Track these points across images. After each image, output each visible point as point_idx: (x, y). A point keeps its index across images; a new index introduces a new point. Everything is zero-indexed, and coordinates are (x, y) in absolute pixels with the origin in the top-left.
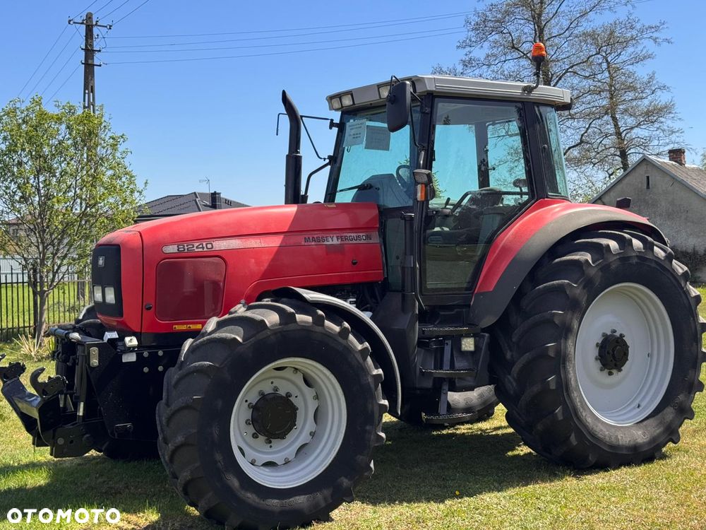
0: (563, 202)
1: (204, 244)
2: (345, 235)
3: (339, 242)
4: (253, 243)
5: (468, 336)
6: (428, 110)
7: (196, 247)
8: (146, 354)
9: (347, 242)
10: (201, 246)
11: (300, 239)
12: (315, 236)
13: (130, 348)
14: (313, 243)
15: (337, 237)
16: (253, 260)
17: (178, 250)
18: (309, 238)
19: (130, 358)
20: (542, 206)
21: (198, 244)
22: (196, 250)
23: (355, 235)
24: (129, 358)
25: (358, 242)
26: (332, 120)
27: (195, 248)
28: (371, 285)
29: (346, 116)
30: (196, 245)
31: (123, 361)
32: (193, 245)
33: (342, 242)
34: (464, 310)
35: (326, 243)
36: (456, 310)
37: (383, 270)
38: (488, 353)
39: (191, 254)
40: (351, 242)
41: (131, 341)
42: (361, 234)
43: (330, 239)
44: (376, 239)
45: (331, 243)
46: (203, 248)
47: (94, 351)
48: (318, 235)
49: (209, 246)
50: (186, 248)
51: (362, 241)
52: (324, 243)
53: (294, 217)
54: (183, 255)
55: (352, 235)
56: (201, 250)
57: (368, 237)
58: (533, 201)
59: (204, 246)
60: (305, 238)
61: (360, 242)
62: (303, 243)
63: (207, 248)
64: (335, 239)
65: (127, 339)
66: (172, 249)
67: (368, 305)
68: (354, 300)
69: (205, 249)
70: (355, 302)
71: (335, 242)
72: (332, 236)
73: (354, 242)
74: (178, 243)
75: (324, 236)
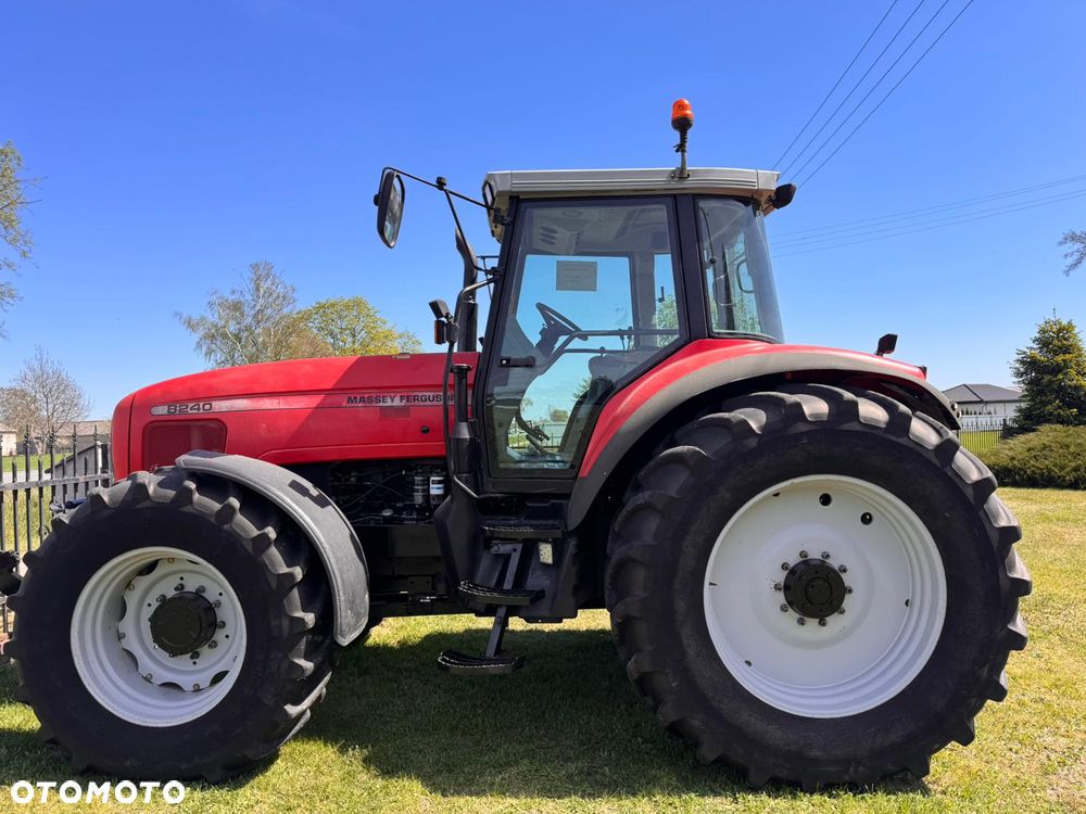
1: (201, 404)
2: (417, 394)
3: (403, 403)
4: (268, 404)
5: (548, 541)
7: (192, 410)
9: (416, 403)
10: (197, 407)
11: (341, 400)
12: (366, 396)
14: (360, 405)
15: (401, 397)
16: (264, 425)
17: (168, 411)
18: (355, 398)
21: (193, 404)
22: (191, 412)
23: (431, 394)
25: (435, 403)
27: (189, 409)
30: (191, 405)
32: (187, 406)
33: (408, 404)
34: (564, 502)
35: (381, 404)
36: (552, 501)
39: (181, 417)
40: (422, 404)
43: (389, 400)
45: (389, 404)
46: (199, 409)
48: (372, 395)
49: (207, 407)
50: (178, 409)
52: (379, 405)
53: (346, 372)
54: (174, 417)
55: (427, 394)
56: (196, 411)
58: (681, 343)
59: (201, 406)
60: (350, 398)
61: (438, 403)
62: (344, 404)
63: (204, 409)
64: (397, 399)
66: (162, 410)
69: (202, 411)
70: (439, 482)
71: (397, 402)
72: (393, 395)
73: (428, 403)
74: (171, 402)
75: (382, 395)
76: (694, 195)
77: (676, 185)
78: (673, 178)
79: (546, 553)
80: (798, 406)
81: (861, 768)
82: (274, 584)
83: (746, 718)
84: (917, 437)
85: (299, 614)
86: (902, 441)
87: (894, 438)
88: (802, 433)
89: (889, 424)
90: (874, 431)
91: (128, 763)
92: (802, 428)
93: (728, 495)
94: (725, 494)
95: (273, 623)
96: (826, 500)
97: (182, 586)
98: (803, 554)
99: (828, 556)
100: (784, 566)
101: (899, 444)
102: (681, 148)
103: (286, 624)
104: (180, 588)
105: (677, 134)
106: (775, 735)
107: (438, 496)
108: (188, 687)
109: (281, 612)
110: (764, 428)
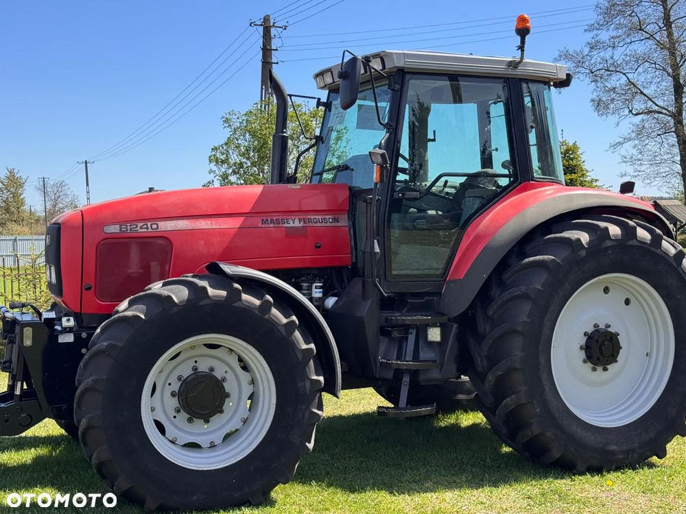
0: (552, 185)
1: (149, 224)
2: (309, 217)
3: (302, 224)
4: (203, 224)
5: (434, 326)
6: (397, 87)
7: (141, 229)
8: (84, 335)
9: (311, 224)
10: (145, 226)
11: (257, 221)
12: (274, 218)
13: (66, 328)
14: (271, 226)
15: (299, 219)
16: (202, 242)
17: (120, 230)
18: (267, 220)
19: (69, 338)
20: (525, 189)
21: (142, 224)
22: (140, 230)
23: (320, 217)
24: (66, 338)
25: (323, 224)
26: (319, 99)
27: (139, 228)
28: (339, 270)
29: (332, 95)
30: (140, 225)
31: (59, 341)
32: (137, 226)
33: (305, 225)
34: (435, 298)
35: (286, 225)
36: (426, 298)
37: (352, 254)
38: (457, 343)
39: (134, 235)
40: (314, 225)
41: (68, 322)
42: (328, 217)
43: (291, 222)
44: (344, 222)
45: (291, 225)
46: (147, 228)
47: (28, 331)
48: (278, 217)
49: (154, 226)
50: (129, 228)
51: (329, 224)
52: (284, 225)
54: (126, 235)
55: (317, 217)
56: (145, 230)
57: (336, 220)
58: (516, 184)
59: (149, 226)
60: (263, 220)
61: (327, 225)
62: (260, 225)
63: (152, 228)
64: (297, 221)
65: (64, 319)
66: (113, 229)
67: (336, 291)
68: (321, 284)
69: (150, 230)
70: (321, 287)
71: (297, 224)
72: (293, 218)
73: (319, 224)
74: (121, 223)
75: (285, 218)
76: (520, 79)
77: (510, 72)
78: (509, 66)
79: (434, 334)
80: (607, 229)
81: (635, 455)
82: (300, 356)
83: (574, 429)
84: (665, 249)
85: (315, 377)
86: (658, 251)
87: (653, 249)
88: (609, 247)
89: (652, 240)
90: (644, 246)
91: (195, 497)
92: (608, 243)
93: (569, 288)
94: (567, 286)
95: (300, 384)
96: (606, 290)
97: (196, 369)
98: (596, 326)
99: (610, 326)
100: (586, 334)
101: (655, 253)
102: (522, 48)
103: (308, 385)
104: (195, 369)
105: (519, 38)
106: (590, 438)
107: (319, 298)
108: (205, 444)
109: (305, 376)
110: (589, 243)
